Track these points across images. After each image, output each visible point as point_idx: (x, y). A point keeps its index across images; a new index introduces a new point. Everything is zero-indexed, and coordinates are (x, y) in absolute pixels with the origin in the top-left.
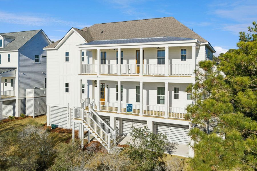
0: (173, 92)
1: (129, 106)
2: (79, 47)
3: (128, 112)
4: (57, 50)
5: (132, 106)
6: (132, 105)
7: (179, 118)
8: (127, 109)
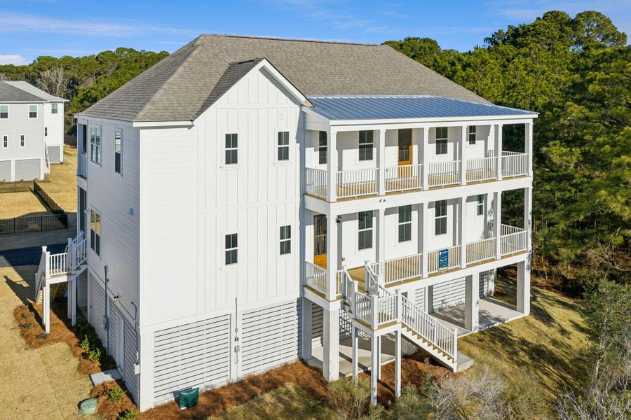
1: (442, 255)
3: (440, 269)
5: (448, 253)
6: (448, 250)
8: (439, 263)
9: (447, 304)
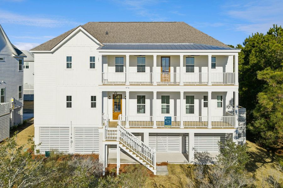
0: (203, 101)
1: (167, 119)
2: (99, 52)
3: (166, 126)
4: (52, 53)
5: (171, 119)
6: (171, 117)
7: (223, 127)
8: (165, 123)
9: (197, 151)
